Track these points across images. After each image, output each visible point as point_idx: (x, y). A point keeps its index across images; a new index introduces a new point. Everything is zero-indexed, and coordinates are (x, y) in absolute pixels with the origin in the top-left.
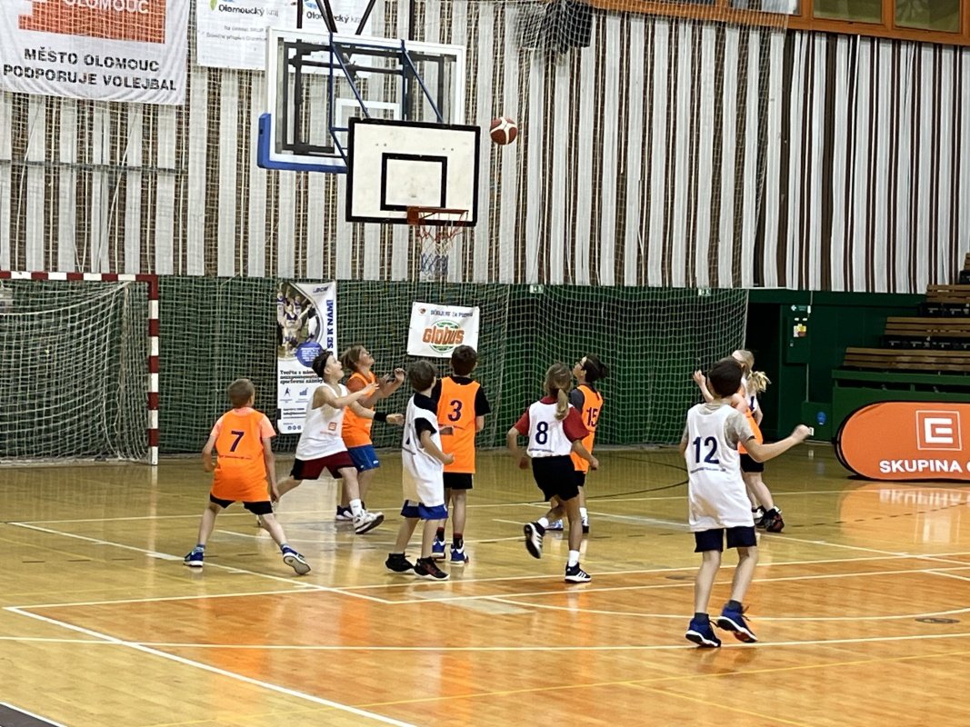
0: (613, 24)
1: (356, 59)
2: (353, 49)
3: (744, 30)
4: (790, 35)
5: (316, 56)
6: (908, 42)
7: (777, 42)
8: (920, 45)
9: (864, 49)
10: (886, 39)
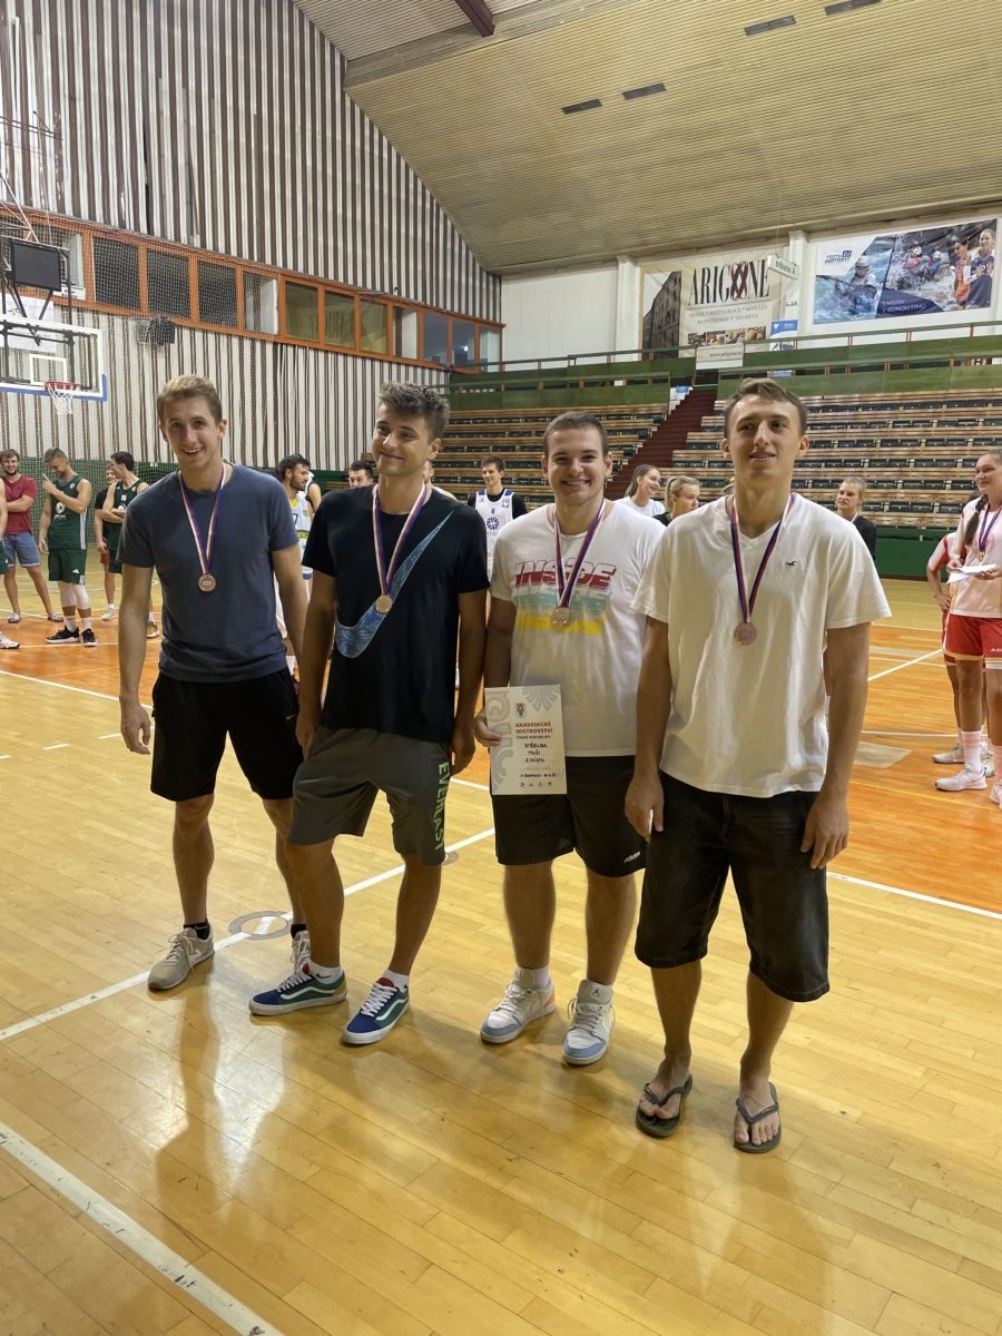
0: (186, 333)
1: (40, 333)
2: (37, 328)
3: (253, 340)
4: (275, 344)
5: (15, 330)
6: (332, 352)
7: (269, 348)
8: (337, 353)
9: (311, 354)
10: (321, 350)
